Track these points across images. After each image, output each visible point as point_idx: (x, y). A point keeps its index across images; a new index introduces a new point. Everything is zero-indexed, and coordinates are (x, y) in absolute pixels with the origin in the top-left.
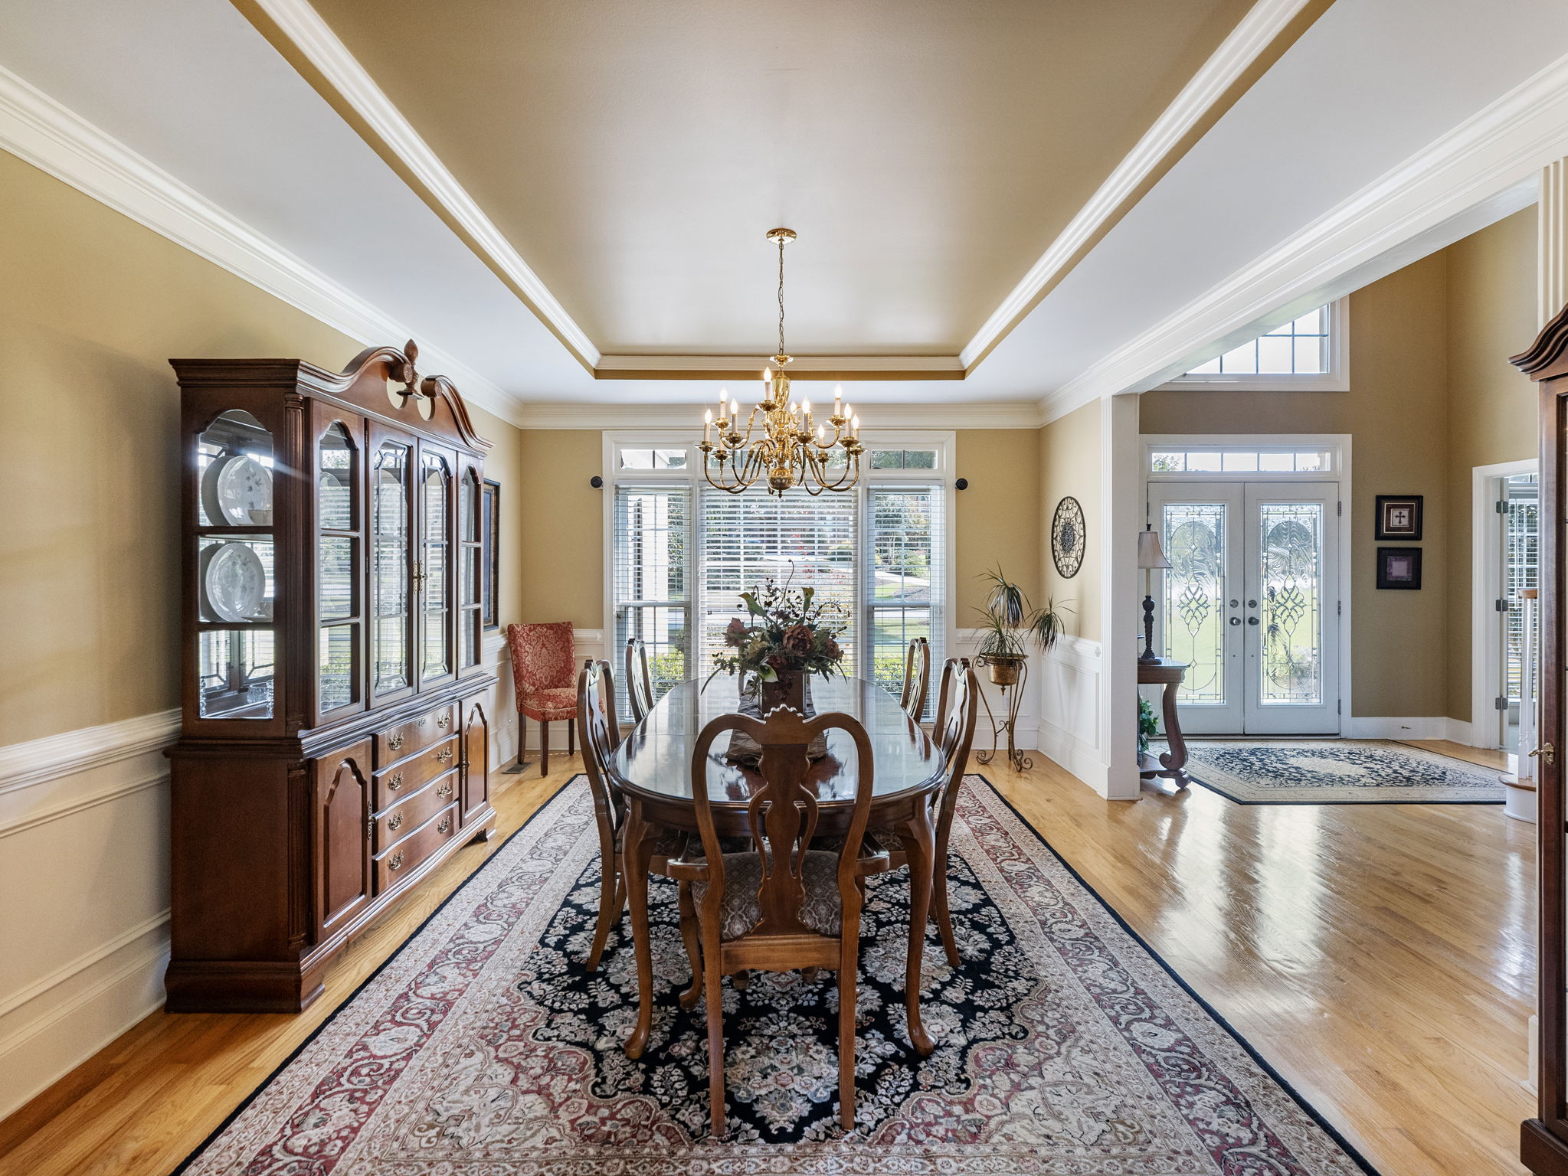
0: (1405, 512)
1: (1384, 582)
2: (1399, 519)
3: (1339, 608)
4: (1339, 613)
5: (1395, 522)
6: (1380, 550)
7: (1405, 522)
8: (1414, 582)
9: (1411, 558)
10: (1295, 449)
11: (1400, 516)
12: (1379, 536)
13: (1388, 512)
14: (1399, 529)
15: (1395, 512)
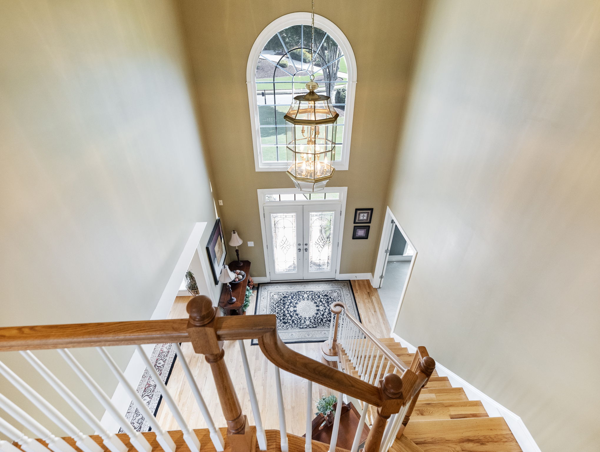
0: (366, 215)
1: (355, 237)
2: (363, 217)
3: (338, 244)
4: (338, 246)
5: (361, 218)
6: (355, 227)
7: (365, 218)
8: (366, 237)
9: (365, 230)
10: (326, 192)
11: (364, 216)
12: (355, 223)
13: (359, 214)
14: (363, 220)
15: (362, 215)
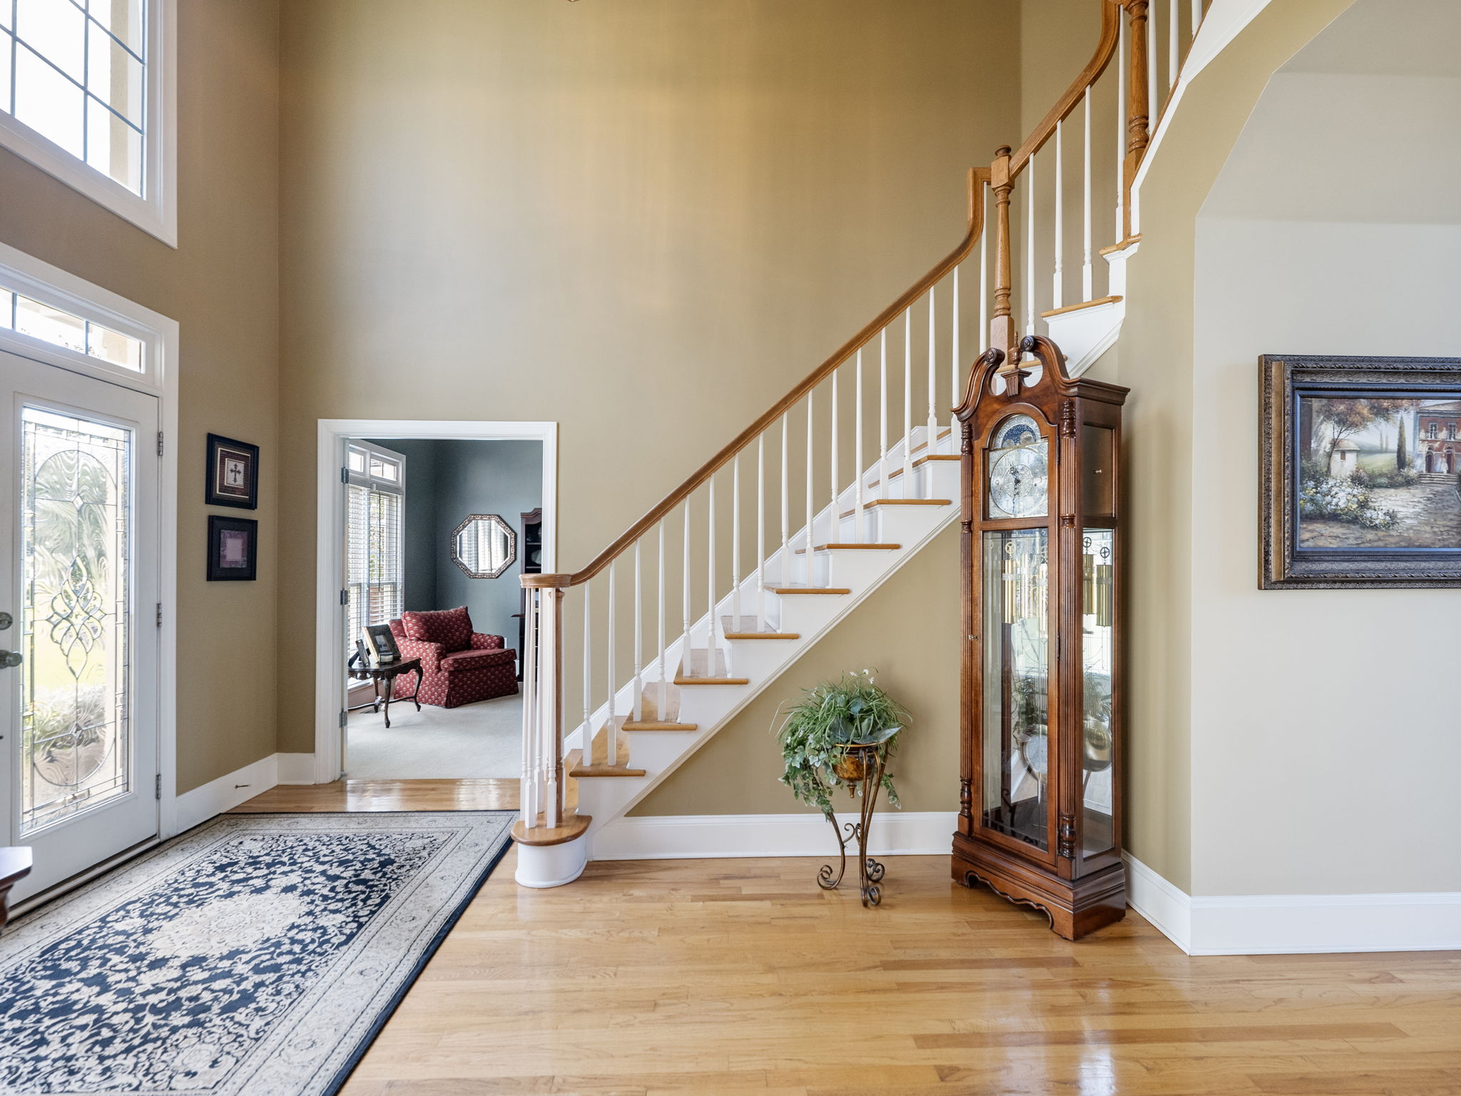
0: (240, 467)
1: (216, 571)
2: (234, 475)
3: (159, 615)
4: (159, 624)
5: (229, 479)
6: (212, 520)
7: (240, 480)
8: (247, 573)
10: (92, 317)
11: (235, 471)
12: (210, 497)
13: (223, 462)
14: (233, 490)
15: (229, 465)
